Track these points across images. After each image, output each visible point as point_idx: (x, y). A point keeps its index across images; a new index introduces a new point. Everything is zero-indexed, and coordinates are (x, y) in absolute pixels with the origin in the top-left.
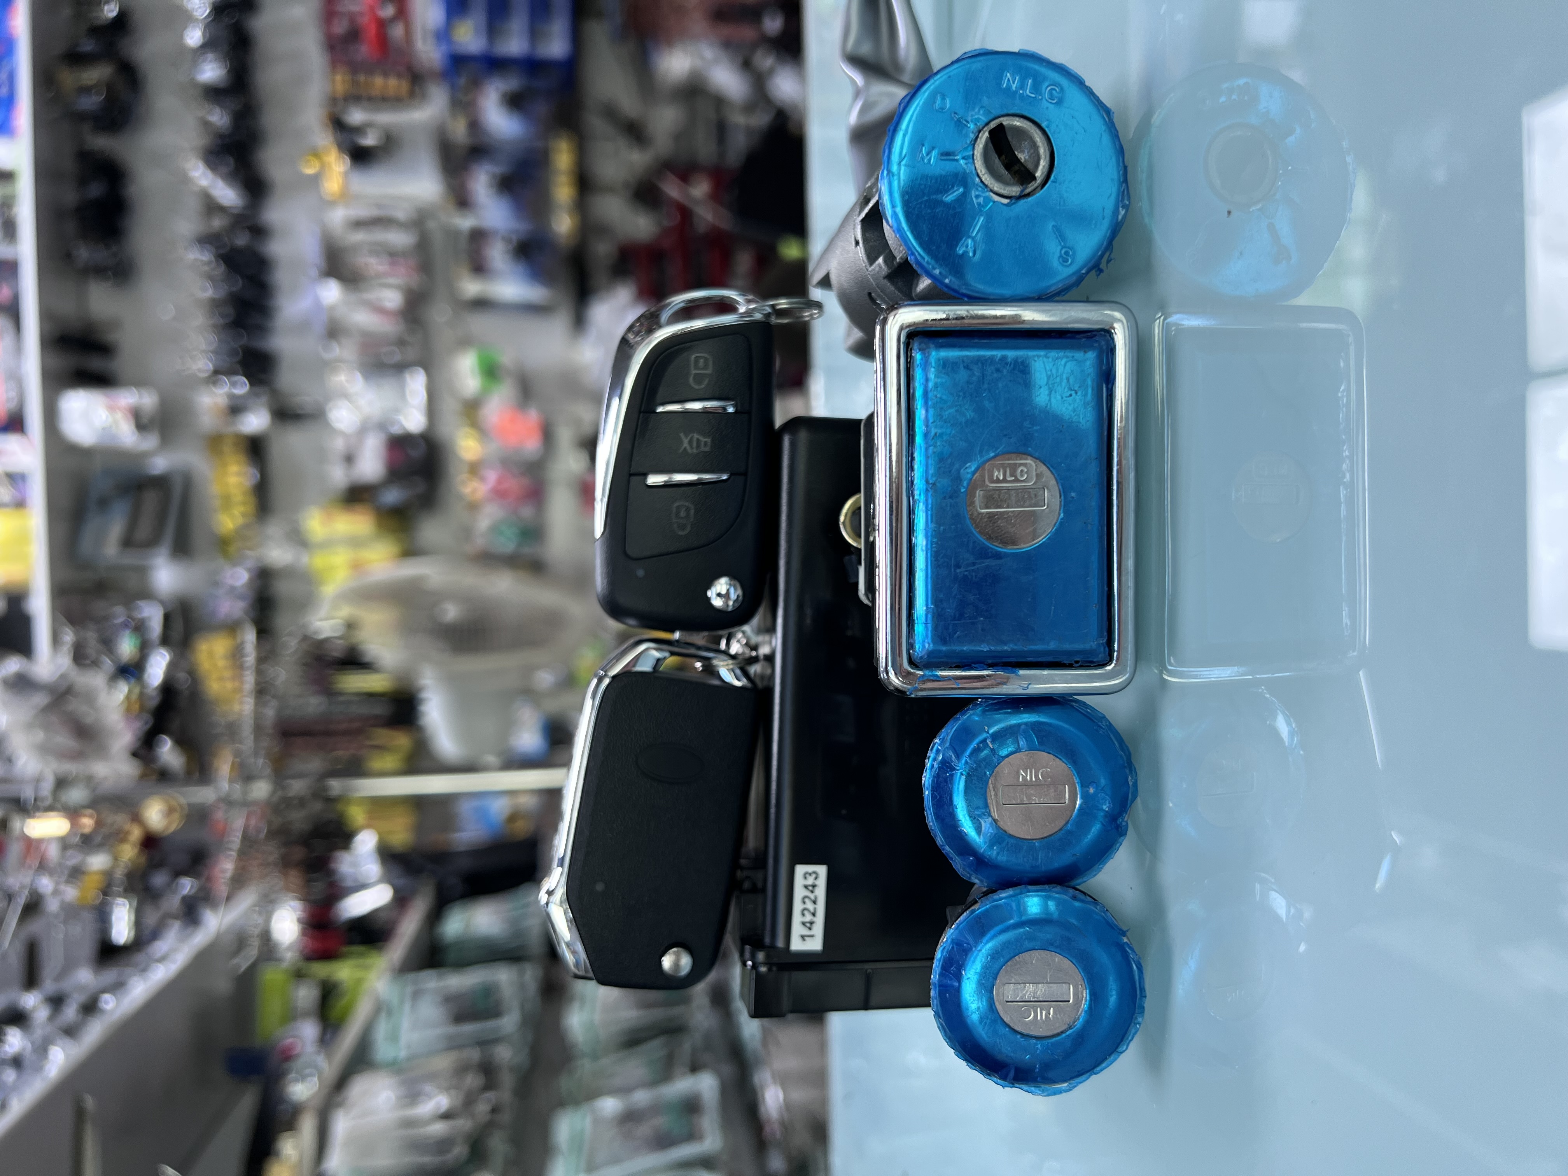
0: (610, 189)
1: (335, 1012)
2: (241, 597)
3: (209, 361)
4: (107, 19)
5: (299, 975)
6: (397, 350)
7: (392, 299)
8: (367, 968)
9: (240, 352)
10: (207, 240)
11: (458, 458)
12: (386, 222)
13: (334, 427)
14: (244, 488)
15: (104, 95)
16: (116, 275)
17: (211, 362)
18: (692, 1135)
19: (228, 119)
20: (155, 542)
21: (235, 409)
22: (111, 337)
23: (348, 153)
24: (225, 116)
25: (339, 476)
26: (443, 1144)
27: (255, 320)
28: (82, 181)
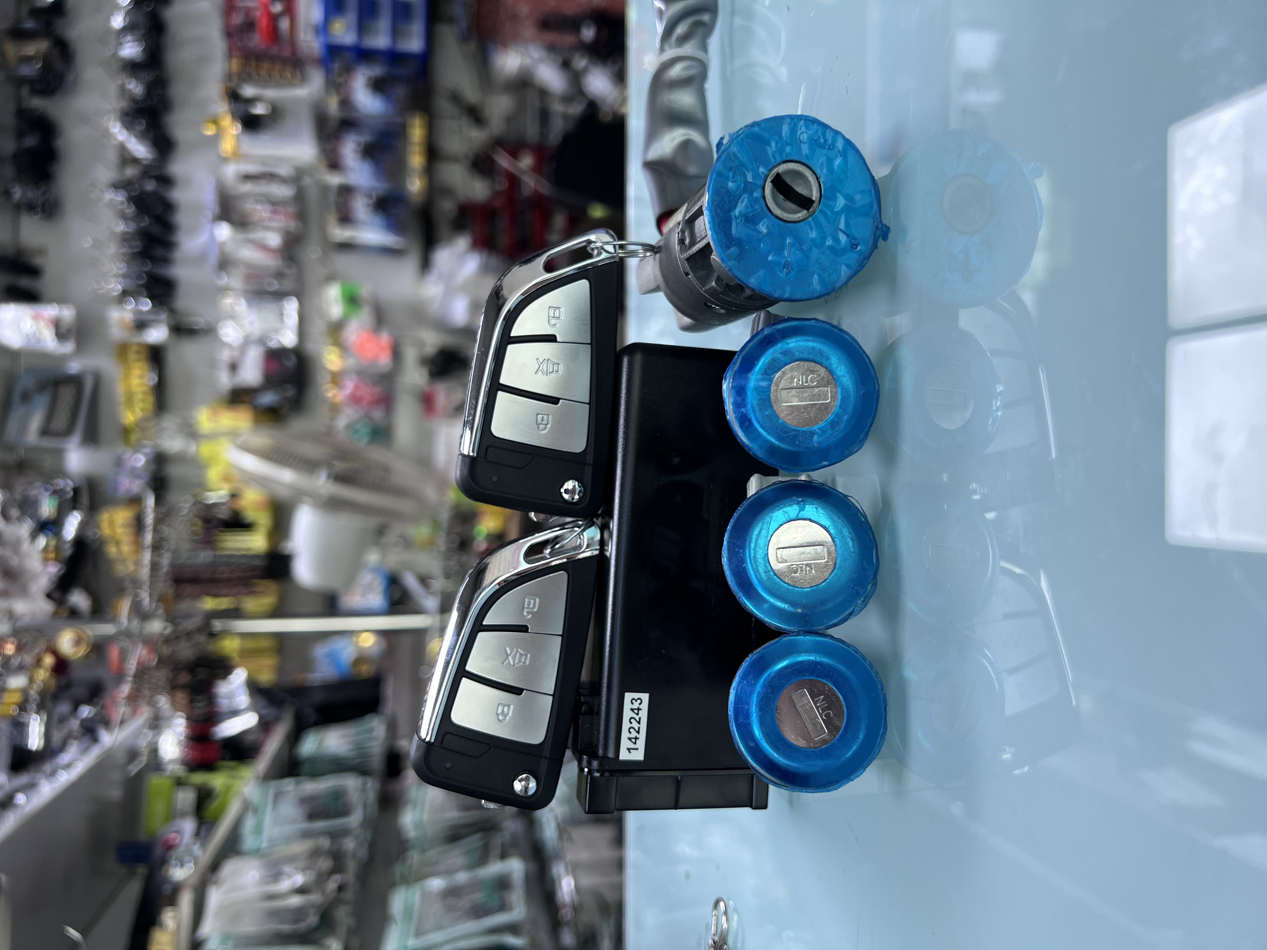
0: (454, 159)
1: (209, 812)
2: (139, 477)
3: (119, 283)
4: (46, 3)
5: (180, 783)
6: (276, 280)
7: (274, 240)
8: (237, 777)
9: (145, 276)
10: (121, 185)
11: (325, 369)
12: (270, 177)
13: (223, 340)
14: (145, 388)
15: (41, 64)
16: (43, 211)
17: (120, 285)
18: (503, 907)
19: (142, 88)
20: (68, 432)
21: (141, 325)
22: (37, 261)
23: (240, 121)
24: (139, 86)
25: (225, 381)
26: (299, 913)
27: (159, 252)
28: (20, 134)
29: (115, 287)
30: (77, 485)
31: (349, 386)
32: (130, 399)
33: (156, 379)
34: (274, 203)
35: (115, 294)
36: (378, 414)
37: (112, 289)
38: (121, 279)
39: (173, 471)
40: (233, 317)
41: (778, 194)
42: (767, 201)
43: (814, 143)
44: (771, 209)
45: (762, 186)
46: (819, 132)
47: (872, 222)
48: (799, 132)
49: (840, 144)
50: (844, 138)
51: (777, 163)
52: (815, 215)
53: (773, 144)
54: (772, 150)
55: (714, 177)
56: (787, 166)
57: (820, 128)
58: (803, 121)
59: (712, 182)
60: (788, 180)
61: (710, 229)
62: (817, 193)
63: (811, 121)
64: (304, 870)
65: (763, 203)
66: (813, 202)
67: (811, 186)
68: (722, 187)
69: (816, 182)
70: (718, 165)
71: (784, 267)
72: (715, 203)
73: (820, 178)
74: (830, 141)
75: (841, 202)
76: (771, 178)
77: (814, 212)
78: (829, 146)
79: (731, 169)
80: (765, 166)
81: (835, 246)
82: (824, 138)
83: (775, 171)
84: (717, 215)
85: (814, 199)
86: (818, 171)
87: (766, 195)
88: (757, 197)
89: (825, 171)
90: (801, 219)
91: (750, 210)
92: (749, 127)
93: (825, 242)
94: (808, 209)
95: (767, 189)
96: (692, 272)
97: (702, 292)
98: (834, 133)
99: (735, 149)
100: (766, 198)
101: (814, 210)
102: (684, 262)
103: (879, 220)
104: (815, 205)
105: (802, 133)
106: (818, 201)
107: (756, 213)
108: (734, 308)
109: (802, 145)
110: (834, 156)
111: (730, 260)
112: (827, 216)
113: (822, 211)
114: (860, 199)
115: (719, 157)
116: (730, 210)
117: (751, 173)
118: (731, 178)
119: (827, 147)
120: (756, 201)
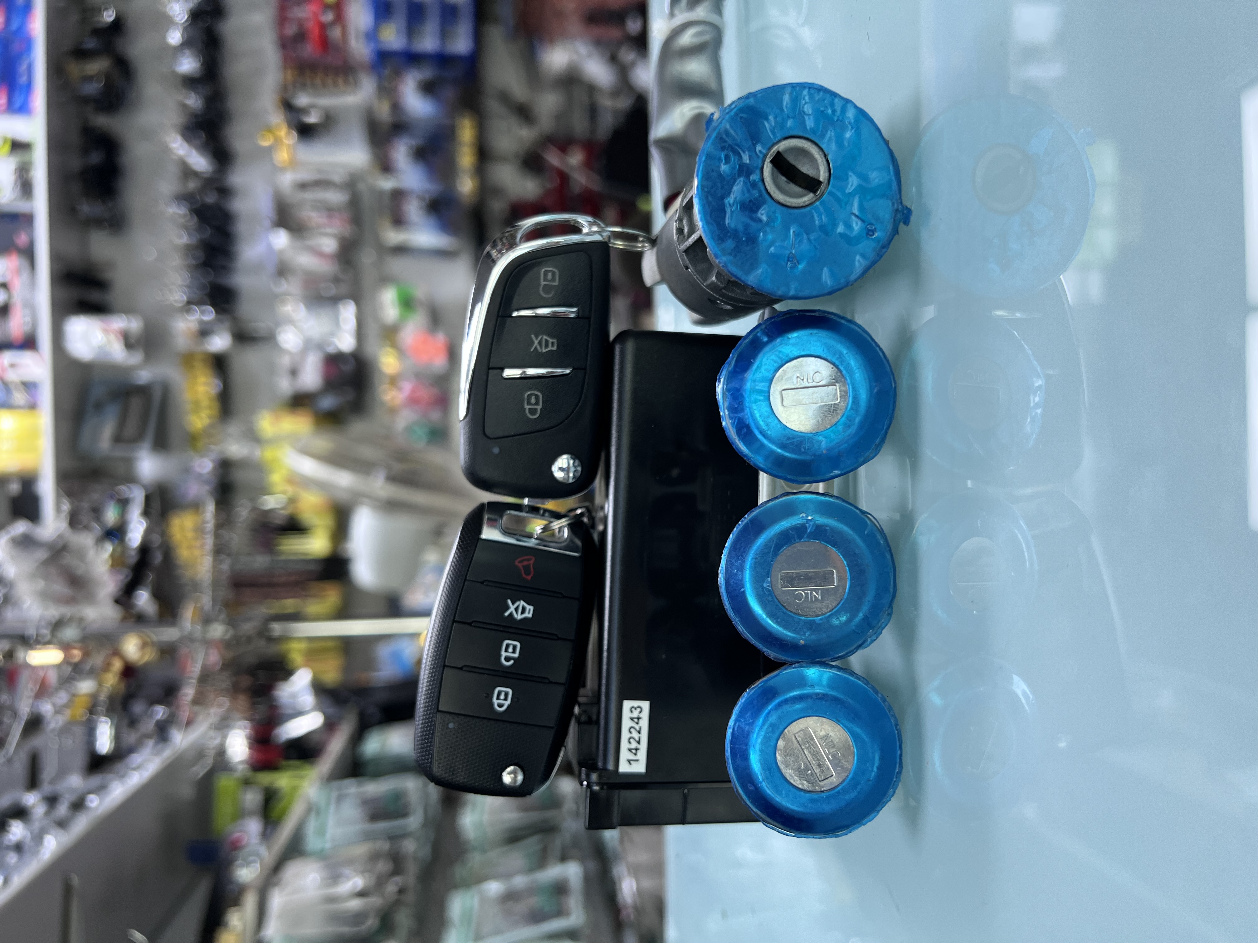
0: (503, 159)
1: (275, 813)
2: (207, 482)
4: (107, 23)
5: (247, 783)
6: (333, 286)
7: (329, 245)
8: (302, 777)
9: (208, 286)
10: (183, 198)
11: (384, 372)
12: (324, 184)
13: (283, 347)
14: (209, 396)
15: (103, 83)
16: (111, 225)
17: (184, 294)
18: (560, 912)
19: (201, 102)
20: (137, 439)
21: (204, 332)
22: (108, 275)
23: (296, 130)
24: (198, 100)
25: (285, 386)
26: (358, 917)
27: (220, 261)
28: (85, 151)
29: (179, 297)
30: (148, 492)
31: (407, 387)
32: (197, 406)
33: (222, 386)
34: (330, 210)
35: (180, 305)
36: (435, 415)
37: (176, 301)
38: (186, 290)
39: (240, 476)
40: (291, 322)
41: (780, 175)
42: (766, 184)
43: (820, 114)
44: (772, 193)
45: (760, 166)
46: (826, 102)
47: (891, 204)
48: (803, 102)
49: (851, 114)
50: (856, 107)
51: (777, 140)
52: (823, 197)
54: (771, 125)
55: (703, 159)
56: (789, 142)
57: (828, 96)
58: (807, 90)
59: (702, 165)
60: (791, 159)
61: (701, 220)
62: (825, 172)
63: (816, 89)
64: (362, 872)
65: (762, 188)
66: (820, 183)
67: (817, 165)
68: (713, 171)
69: (824, 160)
70: (708, 145)
71: (788, 260)
72: (707, 192)
73: (828, 155)
74: (838, 112)
75: (853, 181)
76: (770, 158)
77: (822, 195)
78: (838, 117)
79: (723, 149)
80: (764, 144)
81: (847, 232)
82: (831, 108)
83: (775, 149)
84: (709, 203)
85: (821, 180)
86: (825, 148)
87: (765, 177)
88: (755, 181)
89: (833, 146)
90: (807, 203)
91: (747, 195)
92: (743, 100)
93: (836, 229)
94: (814, 192)
95: (766, 169)
96: (692, 265)
97: (704, 287)
98: (844, 103)
99: (728, 126)
100: (765, 181)
101: (821, 192)
102: (683, 255)
103: (899, 201)
104: (823, 186)
105: (806, 103)
106: (826, 181)
107: (754, 199)
108: (740, 305)
109: (806, 117)
110: (844, 129)
111: (724, 255)
112: (838, 200)
113: (831, 193)
114: (876, 178)
115: (709, 137)
116: (723, 198)
117: (747, 153)
118: (723, 160)
119: (835, 119)
120: (754, 185)
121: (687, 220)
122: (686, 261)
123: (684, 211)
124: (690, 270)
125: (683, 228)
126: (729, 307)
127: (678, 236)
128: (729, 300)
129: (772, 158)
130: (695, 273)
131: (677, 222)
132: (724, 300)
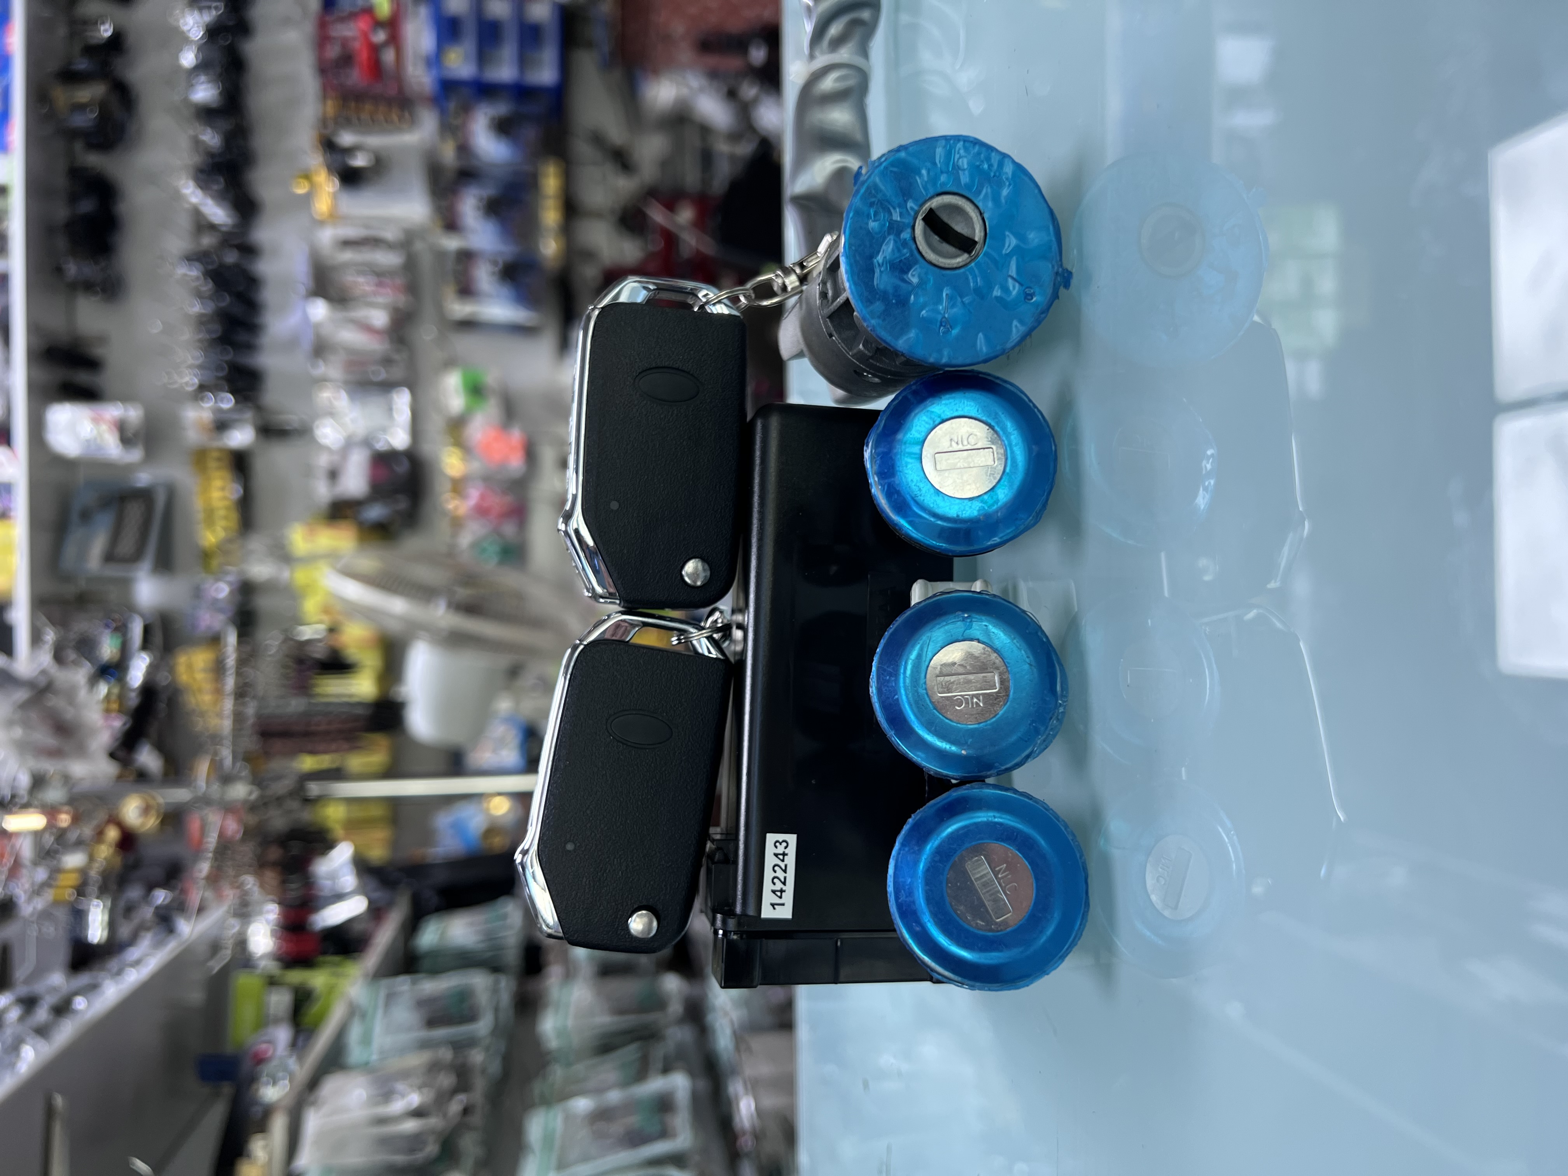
0: (597, 215)
1: (308, 1020)
2: (221, 611)
3: (195, 375)
4: (103, 39)
5: (273, 982)
6: (382, 368)
7: (380, 318)
8: (342, 975)
9: (226, 366)
10: (196, 257)
11: (445, 475)
12: (373, 242)
13: (321, 443)
14: (227, 503)
15: (97, 112)
16: (104, 290)
17: (196, 377)
18: (665, 1133)
19: (220, 139)
20: (136, 557)
21: (221, 425)
22: (98, 351)
23: (337, 175)
24: (216, 136)
25: (323, 492)
26: (415, 1141)
27: (242, 337)
28: (73, 199)
29: (190, 380)
30: (147, 622)
31: (474, 495)
32: (210, 514)
33: (242, 491)
34: (380, 275)
35: (190, 389)
36: (509, 529)
37: (187, 384)
38: (197, 370)
39: (263, 603)
40: (331, 413)
41: (932, 234)
42: (918, 243)
43: (975, 169)
44: (924, 253)
45: (912, 225)
46: (982, 156)
47: (1050, 266)
48: (957, 156)
49: (1008, 169)
50: (1014, 162)
51: (929, 196)
52: (979, 258)
53: (924, 172)
54: (923, 181)
55: (851, 215)
56: (943, 199)
57: (984, 149)
58: (961, 143)
59: (849, 222)
60: (945, 218)
61: (848, 280)
62: (981, 232)
63: (972, 142)
64: (420, 1088)
65: (914, 247)
66: (975, 243)
67: (973, 224)
68: (861, 228)
69: (980, 218)
70: (856, 201)
71: (941, 325)
72: (854, 248)
73: (984, 213)
74: (995, 167)
75: (1011, 241)
76: (922, 215)
77: (977, 256)
78: (995, 173)
79: (872, 205)
80: (915, 200)
81: (1004, 296)
82: (988, 163)
83: (927, 206)
84: (857, 262)
85: (977, 239)
86: (980, 205)
87: (916, 236)
88: (906, 239)
89: (990, 204)
90: (961, 264)
91: (897, 255)
92: (893, 154)
93: (992, 292)
94: (969, 252)
95: (918, 228)
96: (836, 332)
97: (850, 357)
98: (1001, 157)
99: (877, 180)
100: (917, 240)
101: (977, 253)
102: (827, 321)
103: (1060, 263)
104: (978, 247)
105: (960, 157)
106: (982, 241)
107: (905, 259)
108: (889, 377)
109: (960, 172)
110: (1000, 185)
111: (873, 318)
112: (995, 262)
113: (987, 254)
114: (1034, 238)
115: (858, 191)
116: (871, 257)
117: (898, 210)
118: (872, 216)
119: (992, 174)
120: (905, 244)
121: (832, 283)
122: (830, 328)
123: (828, 273)
124: (834, 338)
125: (827, 292)
126: (877, 380)
127: (822, 301)
128: (876, 371)
129: (924, 215)
130: (840, 341)
131: (821, 286)
132: (871, 371)
